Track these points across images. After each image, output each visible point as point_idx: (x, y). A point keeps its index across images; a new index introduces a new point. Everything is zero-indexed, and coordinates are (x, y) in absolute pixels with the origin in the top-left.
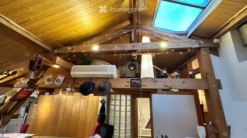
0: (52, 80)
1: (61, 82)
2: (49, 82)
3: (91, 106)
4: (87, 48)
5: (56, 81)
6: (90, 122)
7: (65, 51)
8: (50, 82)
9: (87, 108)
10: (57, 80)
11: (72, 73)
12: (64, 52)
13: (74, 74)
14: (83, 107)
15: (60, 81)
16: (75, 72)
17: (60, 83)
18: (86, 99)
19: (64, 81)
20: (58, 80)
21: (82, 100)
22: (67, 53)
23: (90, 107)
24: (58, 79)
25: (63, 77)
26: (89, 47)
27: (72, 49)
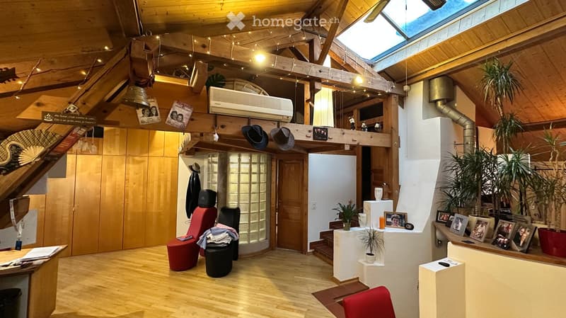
0: (157, 112)
1: (185, 121)
2: (149, 116)
3: (159, 180)
4: (239, 52)
5: (169, 116)
6: (159, 214)
7: (185, 45)
8: (154, 118)
9: (146, 184)
10: (172, 115)
11: (212, 103)
12: (180, 47)
13: (218, 106)
14: (134, 184)
15: (180, 117)
16: (220, 102)
17: (181, 121)
18: (142, 164)
19: (191, 119)
20: (175, 114)
21: (131, 166)
22: (191, 52)
23: (156, 183)
24: (176, 112)
25: (186, 108)
26: (243, 52)
27: (204, 46)
